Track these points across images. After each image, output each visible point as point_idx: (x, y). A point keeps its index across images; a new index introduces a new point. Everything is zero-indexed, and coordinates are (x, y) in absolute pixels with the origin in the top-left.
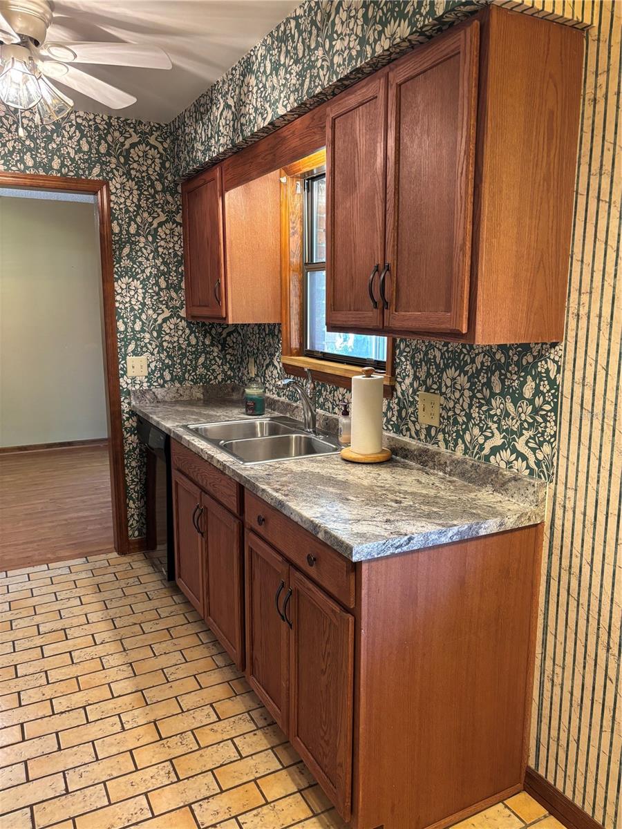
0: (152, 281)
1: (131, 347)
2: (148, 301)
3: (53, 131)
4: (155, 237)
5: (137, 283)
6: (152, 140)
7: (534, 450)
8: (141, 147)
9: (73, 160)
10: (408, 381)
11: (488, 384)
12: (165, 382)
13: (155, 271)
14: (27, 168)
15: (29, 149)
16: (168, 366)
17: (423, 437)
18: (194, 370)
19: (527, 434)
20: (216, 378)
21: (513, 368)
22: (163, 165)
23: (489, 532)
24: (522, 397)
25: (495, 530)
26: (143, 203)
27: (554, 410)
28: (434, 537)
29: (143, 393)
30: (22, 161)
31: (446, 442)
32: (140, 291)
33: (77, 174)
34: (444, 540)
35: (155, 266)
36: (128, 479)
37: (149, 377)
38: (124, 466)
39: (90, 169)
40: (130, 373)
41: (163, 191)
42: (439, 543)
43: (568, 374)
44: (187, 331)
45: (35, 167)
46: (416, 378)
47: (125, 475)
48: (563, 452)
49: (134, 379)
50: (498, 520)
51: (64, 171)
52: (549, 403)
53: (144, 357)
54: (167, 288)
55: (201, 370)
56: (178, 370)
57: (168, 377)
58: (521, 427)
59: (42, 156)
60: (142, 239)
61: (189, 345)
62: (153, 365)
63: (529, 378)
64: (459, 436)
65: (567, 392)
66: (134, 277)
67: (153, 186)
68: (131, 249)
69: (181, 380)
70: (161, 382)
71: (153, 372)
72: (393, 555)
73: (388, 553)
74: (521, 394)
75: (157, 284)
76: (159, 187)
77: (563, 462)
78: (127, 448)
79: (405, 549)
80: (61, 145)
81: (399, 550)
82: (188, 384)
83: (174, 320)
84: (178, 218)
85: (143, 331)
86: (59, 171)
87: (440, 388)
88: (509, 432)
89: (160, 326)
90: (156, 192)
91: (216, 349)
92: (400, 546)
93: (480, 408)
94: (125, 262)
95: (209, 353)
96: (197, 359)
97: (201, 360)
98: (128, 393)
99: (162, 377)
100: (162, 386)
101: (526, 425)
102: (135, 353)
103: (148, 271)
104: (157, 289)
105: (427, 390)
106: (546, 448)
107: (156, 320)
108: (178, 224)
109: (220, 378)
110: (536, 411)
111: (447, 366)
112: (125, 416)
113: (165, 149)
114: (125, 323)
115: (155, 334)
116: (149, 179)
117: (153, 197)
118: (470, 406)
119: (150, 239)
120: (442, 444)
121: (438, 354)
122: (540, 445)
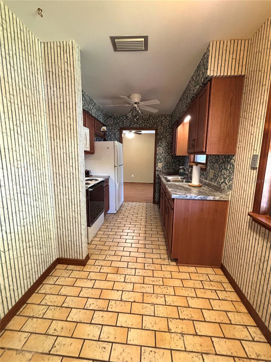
0: (165, 147)
1: (159, 161)
2: (163, 152)
3: (148, 119)
4: (166, 138)
5: (162, 148)
6: (167, 118)
7: (229, 182)
8: (165, 120)
9: (151, 124)
10: (209, 167)
11: (222, 167)
12: (166, 169)
13: (165, 145)
14: (143, 126)
15: (144, 123)
16: (166, 166)
17: (210, 180)
18: (172, 167)
19: (228, 178)
20: (177, 169)
21: (226, 162)
22: (169, 123)
23: (210, 199)
24: (227, 169)
25: (212, 199)
26: (164, 131)
27: (233, 172)
28: (193, 197)
29: (161, 171)
30: (142, 125)
31: (214, 181)
32: (162, 150)
33: (152, 127)
34: (196, 198)
35: (166, 144)
36: (156, 188)
37: (162, 168)
38: (155, 186)
39: (154, 125)
40: (158, 166)
41: (169, 128)
42: (195, 199)
43: (236, 162)
44: (171, 158)
45: (144, 126)
46: (210, 166)
47: (155, 188)
48: (234, 183)
49: (159, 168)
50: (213, 197)
51: (150, 126)
52: (232, 170)
53: (161, 164)
54: (168, 149)
55: (173, 167)
56: (168, 167)
57: (166, 168)
58: (227, 177)
59: (146, 124)
60: (164, 139)
61: (171, 161)
62: (163, 165)
63: (229, 164)
64: (216, 180)
65: (235, 168)
66: (161, 147)
67: (167, 127)
68: (161, 141)
69: (169, 169)
70: (165, 169)
71: (163, 167)
72: (182, 198)
73: (181, 198)
74: (227, 168)
75: (166, 148)
76: (168, 127)
77: (234, 185)
78: (156, 182)
79: (185, 198)
80: (149, 121)
81: (184, 198)
82: (170, 170)
83: (169, 156)
84: (172, 134)
85: (162, 158)
86: (149, 126)
87: (214, 168)
88: (225, 178)
89: (166, 157)
90: (167, 129)
91: (178, 162)
92: (184, 197)
93: (220, 172)
94: (160, 144)
95: (176, 163)
96: (173, 164)
97: (174, 165)
98: (158, 171)
99: (165, 168)
100: (165, 170)
101: (228, 176)
102: (160, 162)
103: (164, 146)
104: (165, 149)
105: (212, 169)
106: (231, 182)
107: (165, 156)
108: (171, 135)
109: (178, 169)
110: (230, 172)
111: (215, 163)
112: (157, 175)
113: (170, 120)
114: (158, 156)
115: (164, 159)
116: (166, 126)
117: (167, 130)
118: (218, 172)
119: (165, 139)
120: (213, 182)
121: (214, 160)
122: (230, 181)
